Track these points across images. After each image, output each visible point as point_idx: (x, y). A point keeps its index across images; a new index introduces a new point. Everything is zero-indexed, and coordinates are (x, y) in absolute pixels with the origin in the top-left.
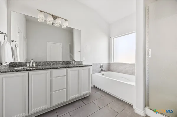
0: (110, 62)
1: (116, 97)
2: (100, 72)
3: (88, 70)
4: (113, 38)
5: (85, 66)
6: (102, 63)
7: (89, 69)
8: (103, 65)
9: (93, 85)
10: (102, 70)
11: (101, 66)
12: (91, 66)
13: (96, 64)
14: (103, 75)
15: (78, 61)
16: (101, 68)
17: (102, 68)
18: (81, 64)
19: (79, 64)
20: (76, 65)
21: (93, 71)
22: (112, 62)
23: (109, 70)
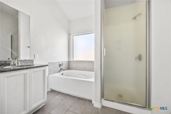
0: (70, 60)
1: (77, 96)
2: (59, 72)
3: (42, 72)
4: (73, 36)
5: (37, 67)
6: (62, 62)
7: (44, 71)
8: (62, 64)
9: (51, 89)
10: (61, 69)
11: (60, 65)
12: (48, 65)
13: (54, 63)
14: (62, 74)
15: (26, 60)
16: (60, 67)
17: (62, 67)
18: (31, 64)
19: (27, 64)
20: (22, 66)
21: (49, 71)
22: (72, 60)
23: (69, 68)
